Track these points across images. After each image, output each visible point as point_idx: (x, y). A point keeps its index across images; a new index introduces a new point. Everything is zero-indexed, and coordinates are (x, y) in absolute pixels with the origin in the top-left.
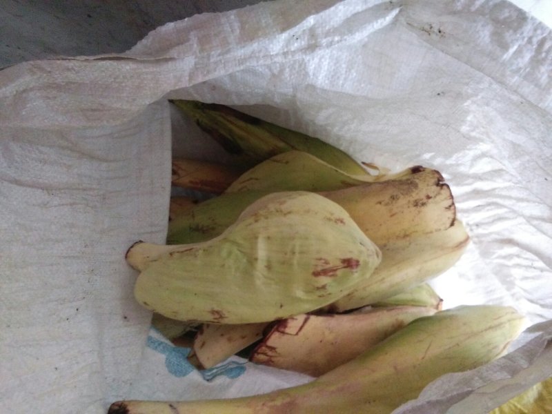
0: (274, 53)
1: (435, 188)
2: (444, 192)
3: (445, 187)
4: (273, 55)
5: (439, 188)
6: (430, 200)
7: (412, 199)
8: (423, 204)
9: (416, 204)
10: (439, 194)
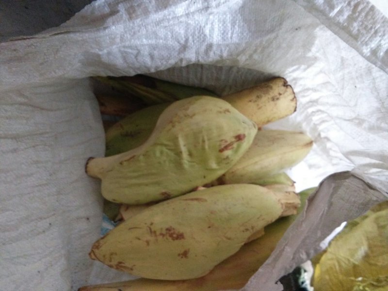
0: (180, 15)
1: (283, 88)
2: (289, 90)
3: (289, 87)
4: (179, 16)
5: (285, 88)
6: (281, 96)
7: (270, 97)
8: (278, 99)
9: (273, 99)
10: (286, 91)
